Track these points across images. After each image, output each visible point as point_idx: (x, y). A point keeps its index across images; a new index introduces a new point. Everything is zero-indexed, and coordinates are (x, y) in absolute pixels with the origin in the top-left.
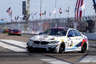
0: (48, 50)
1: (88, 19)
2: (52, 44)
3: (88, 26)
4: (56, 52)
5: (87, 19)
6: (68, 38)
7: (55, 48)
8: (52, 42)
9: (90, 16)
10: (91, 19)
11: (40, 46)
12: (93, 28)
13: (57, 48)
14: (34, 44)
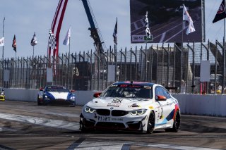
0: (127, 126)
1: (78, 60)
2: (134, 116)
3: (78, 75)
4: (142, 130)
5: (75, 59)
6: (157, 103)
7: (140, 122)
8: (134, 112)
9: (82, 54)
10: (86, 60)
11: (111, 119)
12: (90, 79)
13: (143, 122)
14: (98, 115)
